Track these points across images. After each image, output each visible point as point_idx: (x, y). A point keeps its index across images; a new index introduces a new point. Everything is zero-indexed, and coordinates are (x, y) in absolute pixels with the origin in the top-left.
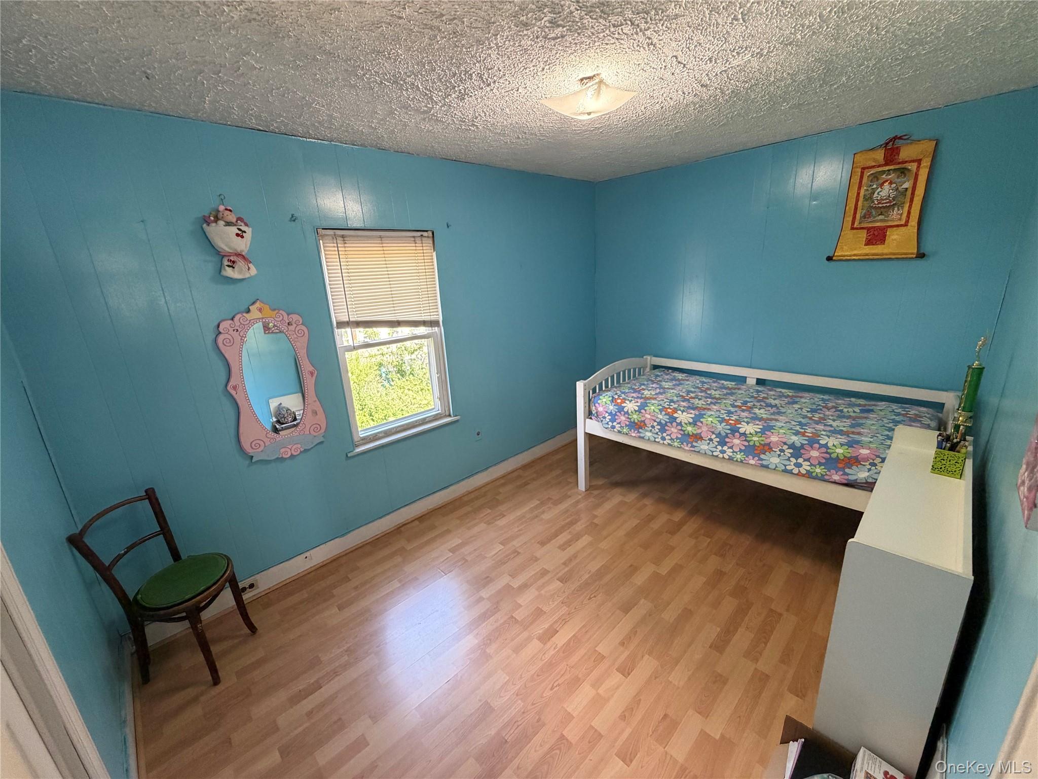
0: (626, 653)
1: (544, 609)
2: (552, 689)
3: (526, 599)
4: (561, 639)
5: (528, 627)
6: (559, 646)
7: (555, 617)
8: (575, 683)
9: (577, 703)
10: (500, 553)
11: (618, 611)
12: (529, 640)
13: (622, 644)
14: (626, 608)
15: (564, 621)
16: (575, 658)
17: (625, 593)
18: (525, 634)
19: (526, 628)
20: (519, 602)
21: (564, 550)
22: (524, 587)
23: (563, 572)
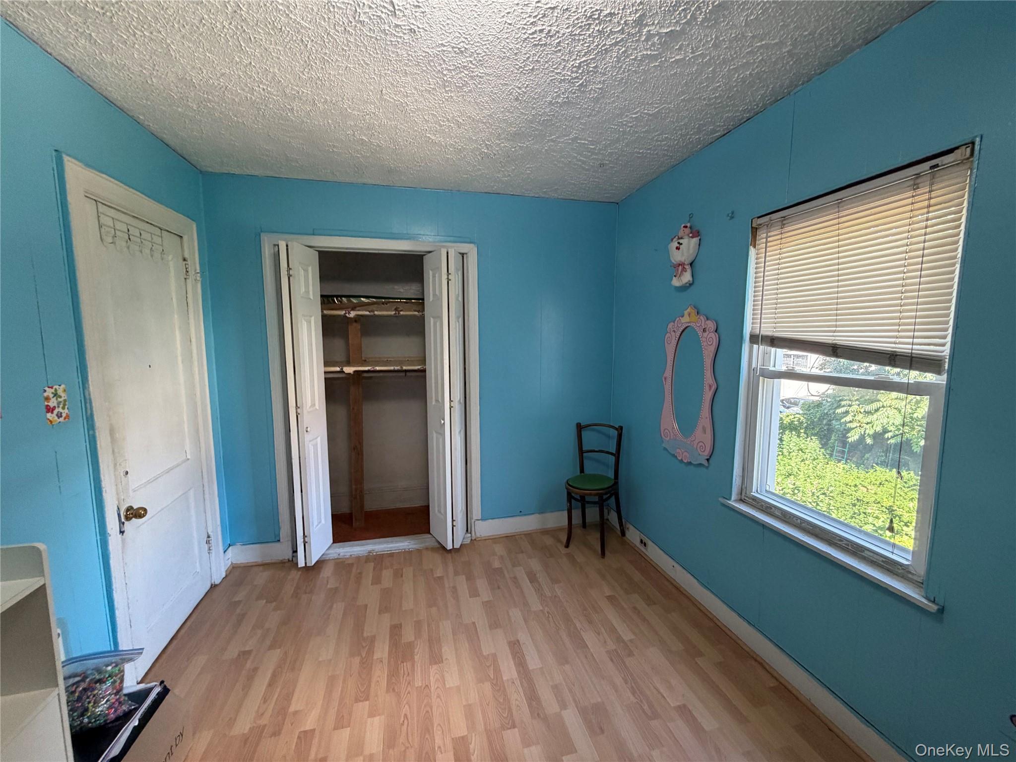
2: (406, 717)
8: (390, 739)
9: (375, 729)
12: (471, 724)
18: (480, 726)
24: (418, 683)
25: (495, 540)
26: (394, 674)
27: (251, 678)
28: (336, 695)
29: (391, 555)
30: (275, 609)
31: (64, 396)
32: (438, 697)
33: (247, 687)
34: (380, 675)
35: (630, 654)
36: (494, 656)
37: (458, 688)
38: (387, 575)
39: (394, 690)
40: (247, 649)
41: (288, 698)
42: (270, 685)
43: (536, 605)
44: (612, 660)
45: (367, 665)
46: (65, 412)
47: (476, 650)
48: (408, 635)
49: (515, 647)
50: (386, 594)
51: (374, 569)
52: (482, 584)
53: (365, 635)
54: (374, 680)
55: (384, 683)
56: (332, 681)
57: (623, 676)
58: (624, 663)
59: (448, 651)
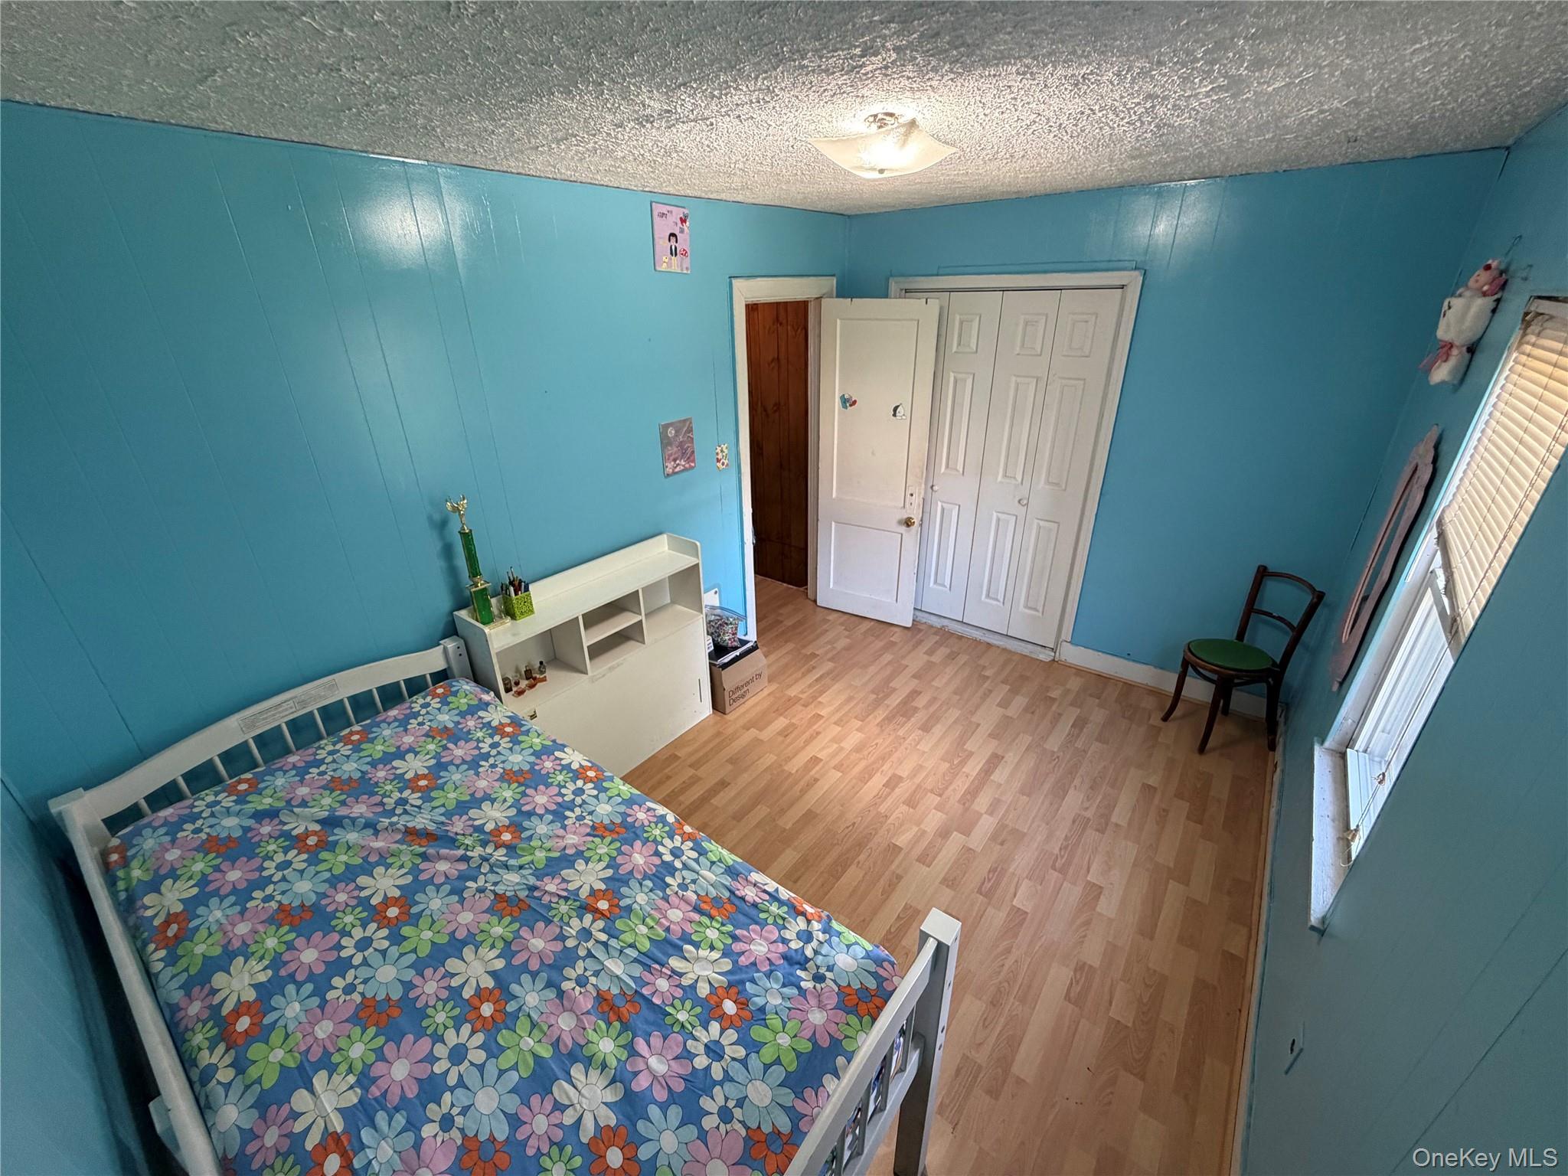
0: (813, 773)
1: (905, 807)
2: (877, 744)
3: (933, 821)
4: (877, 781)
5: (916, 788)
6: (879, 774)
7: (890, 801)
8: (858, 749)
9: (854, 738)
10: (1012, 890)
11: (818, 812)
12: (913, 775)
13: (816, 780)
14: (810, 817)
15: (880, 798)
16: (863, 764)
17: (809, 837)
18: (917, 780)
19: (919, 786)
20: (940, 814)
21: (906, 908)
22: (944, 833)
23: (896, 862)
24: (901, 733)
25: (1080, 671)
26: (889, 719)
27: (809, 671)
28: (847, 708)
29: (960, 638)
30: (847, 637)
31: (726, 451)
32: (906, 749)
33: (804, 675)
34: (881, 714)
35: (1101, 831)
36: (971, 754)
37: (924, 752)
38: (943, 651)
39: (882, 727)
40: (817, 653)
41: (822, 692)
42: (817, 680)
43: (1054, 743)
44: (1074, 822)
45: (877, 703)
46: (726, 462)
47: (961, 741)
48: (921, 702)
49: (995, 760)
50: (930, 665)
51: (936, 643)
52: (1020, 702)
53: (891, 685)
54: (875, 713)
55: (879, 719)
56: (850, 699)
57: (1069, 835)
58: (1084, 829)
59: (938, 730)
